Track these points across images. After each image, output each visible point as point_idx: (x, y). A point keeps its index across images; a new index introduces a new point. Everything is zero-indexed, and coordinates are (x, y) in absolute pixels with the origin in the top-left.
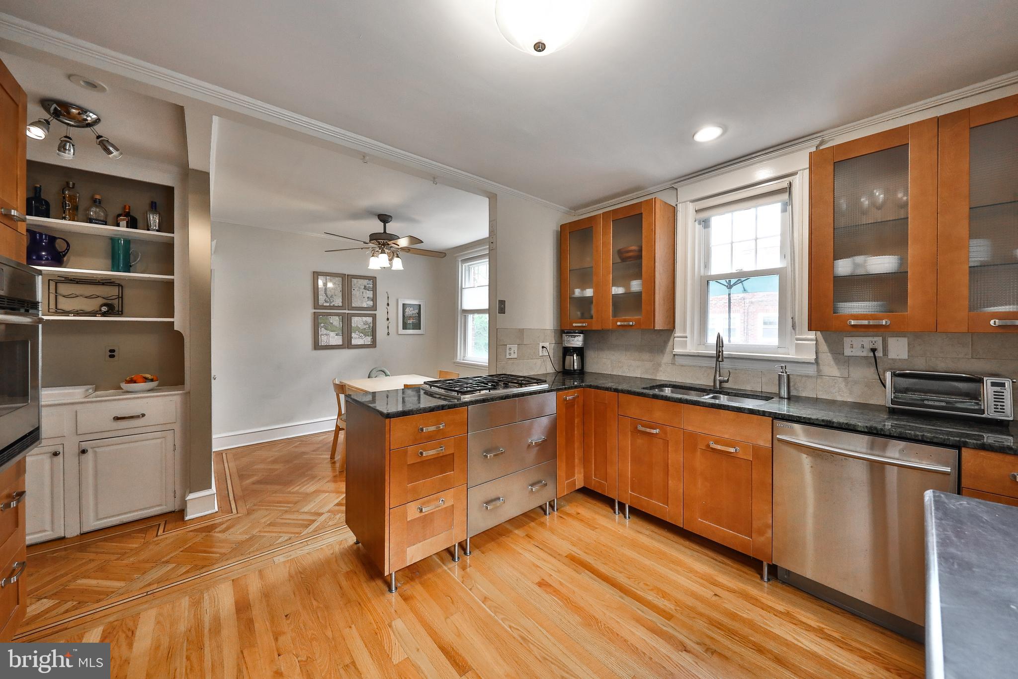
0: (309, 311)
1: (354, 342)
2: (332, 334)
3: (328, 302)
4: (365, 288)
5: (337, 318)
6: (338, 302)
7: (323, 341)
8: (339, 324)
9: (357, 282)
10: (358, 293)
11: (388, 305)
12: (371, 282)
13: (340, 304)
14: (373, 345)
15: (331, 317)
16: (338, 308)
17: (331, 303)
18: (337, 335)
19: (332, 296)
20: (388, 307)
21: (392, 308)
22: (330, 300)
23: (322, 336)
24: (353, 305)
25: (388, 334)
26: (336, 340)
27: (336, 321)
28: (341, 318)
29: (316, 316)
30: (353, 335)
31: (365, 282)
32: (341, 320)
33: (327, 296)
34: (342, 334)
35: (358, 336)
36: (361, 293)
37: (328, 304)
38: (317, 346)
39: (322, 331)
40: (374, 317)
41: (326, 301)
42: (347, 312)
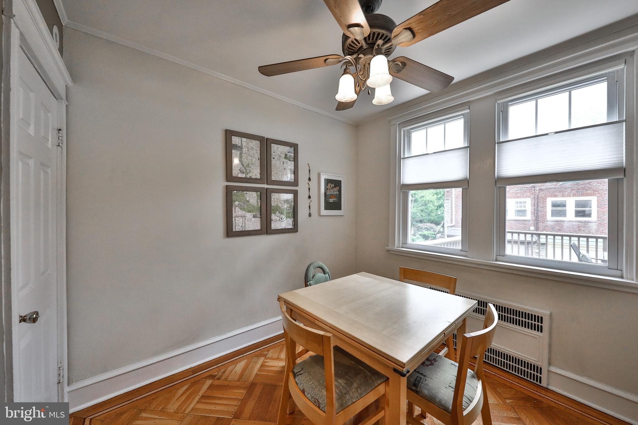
0: (221, 183)
1: (275, 226)
2: (249, 215)
3: (243, 173)
4: (286, 157)
5: (254, 194)
6: (255, 173)
7: (238, 225)
8: (257, 202)
9: (278, 148)
10: (278, 162)
11: (310, 179)
12: (292, 150)
13: (258, 176)
14: (294, 229)
15: (248, 193)
16: (255, 181)
17: (247, 174)
18: (254, 217)
19: (248, 164)
20: (310, 183)
21: (314, 183)
22: (246, 170)
23: (237, 219)
24: (273, 178)
25: (310, 215)
26: (254, 224)
27: (253, 198)
28: (259, 195)
29: (229, 191)
30: (273, 217)
31: (286, 149)
32: (259, 198)
33: (243, 165)
34: (261, 215)
35: (278, 218)
36: (282, 163)
37: (244, 176)
38: (230, 232)
39: (237, 212)
40: (295, 193)
41: (242, 172)
42: (266, 186)
